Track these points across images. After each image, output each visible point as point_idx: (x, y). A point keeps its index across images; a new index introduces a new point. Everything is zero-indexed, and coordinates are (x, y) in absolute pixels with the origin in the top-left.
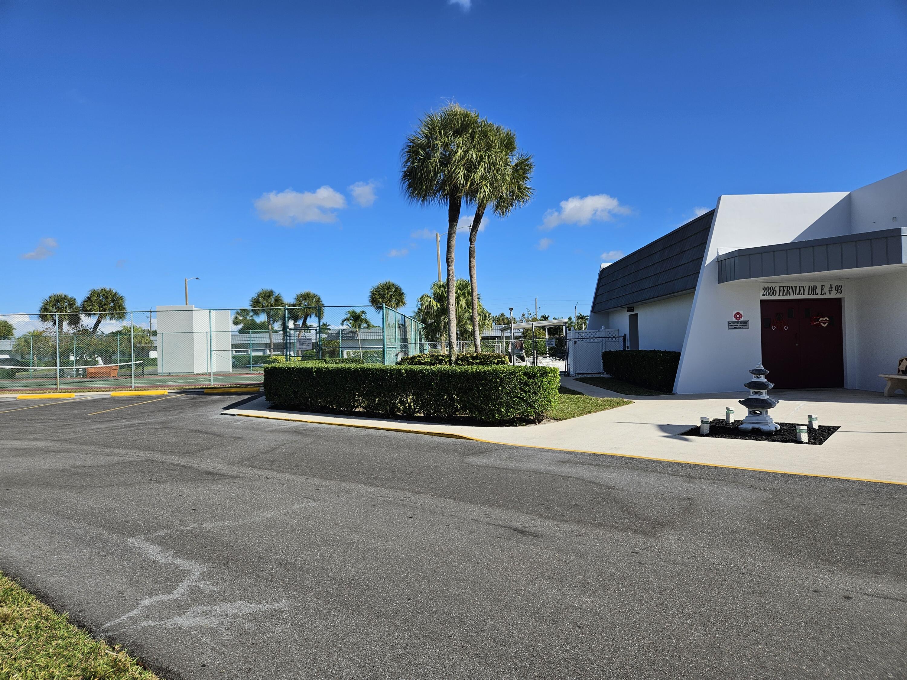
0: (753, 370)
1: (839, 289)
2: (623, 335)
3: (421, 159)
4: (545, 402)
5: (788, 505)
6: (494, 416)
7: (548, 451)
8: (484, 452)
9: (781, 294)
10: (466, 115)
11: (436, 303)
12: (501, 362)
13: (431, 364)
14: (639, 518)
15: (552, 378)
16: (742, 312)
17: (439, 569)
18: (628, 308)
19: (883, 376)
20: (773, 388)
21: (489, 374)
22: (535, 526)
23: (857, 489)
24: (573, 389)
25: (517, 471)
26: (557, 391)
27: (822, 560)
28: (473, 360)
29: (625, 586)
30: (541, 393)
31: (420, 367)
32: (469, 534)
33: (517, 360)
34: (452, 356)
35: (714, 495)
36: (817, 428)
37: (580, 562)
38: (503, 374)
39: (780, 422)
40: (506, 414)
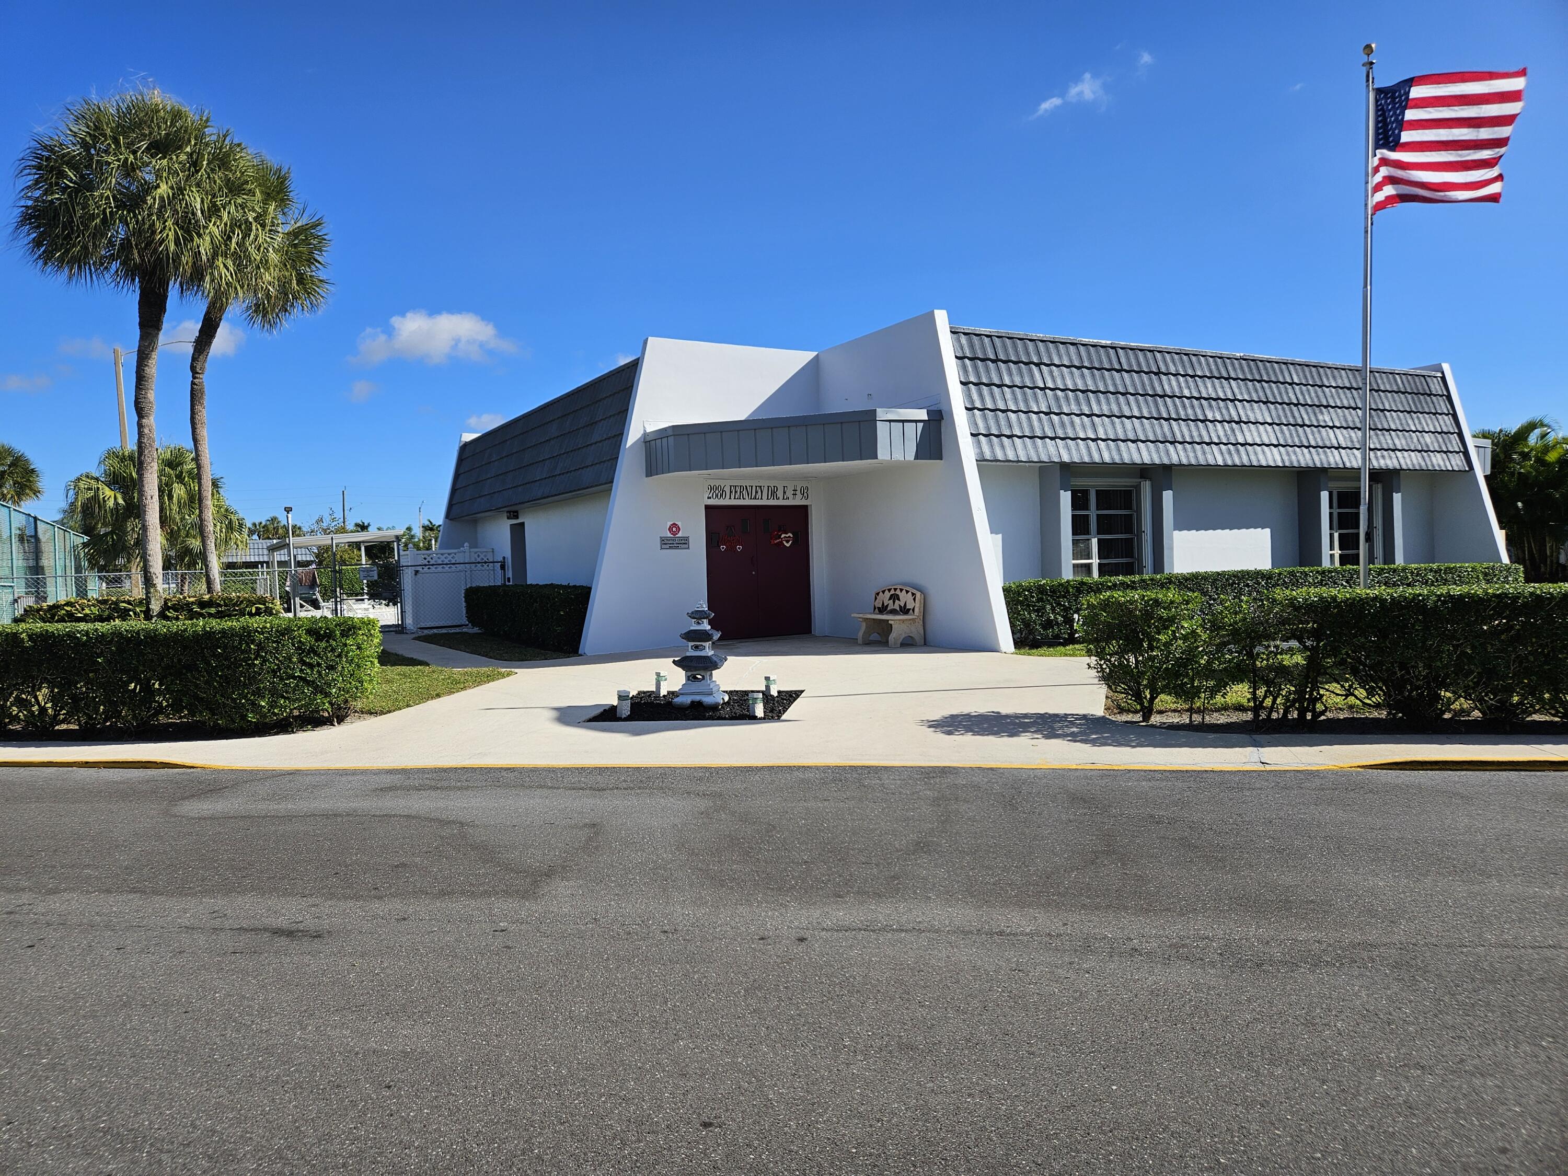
0: (692, 613)
1: (805, 492)
2: (501, 559)
3: (70, 187)
4: (350, 683)
5: (733, 813)
6: (244, 717)
7: (354, 772)
8: (220, 789)
9: (733, 497)
10: (177, 115)
11: (112, 493)
12: (265, 611)
13: (101, 619)
14: (512, 870)
15: (365, 638)
16: (679, 524)
17: (94, 1041)
18: (509, 512)
19: (856, 615)
20: (719, 639)
21: (232, 635)
22: (317, 917)
23: (821, 779)
24: (409, 656)
25: (289, 818)
26: (376, 661)
27: (772, 889)
28: (202, 609)
29: (478, 993)
30: (343, 667)
31: (68, 627)
32: (171, 958)
33: (302, 606)
34: (153, 602)
35: (632, 813)
36: (776, 694)
37: (400, 968)
38: (263, 634)
39: (729, 689)
40: (269, 711)
